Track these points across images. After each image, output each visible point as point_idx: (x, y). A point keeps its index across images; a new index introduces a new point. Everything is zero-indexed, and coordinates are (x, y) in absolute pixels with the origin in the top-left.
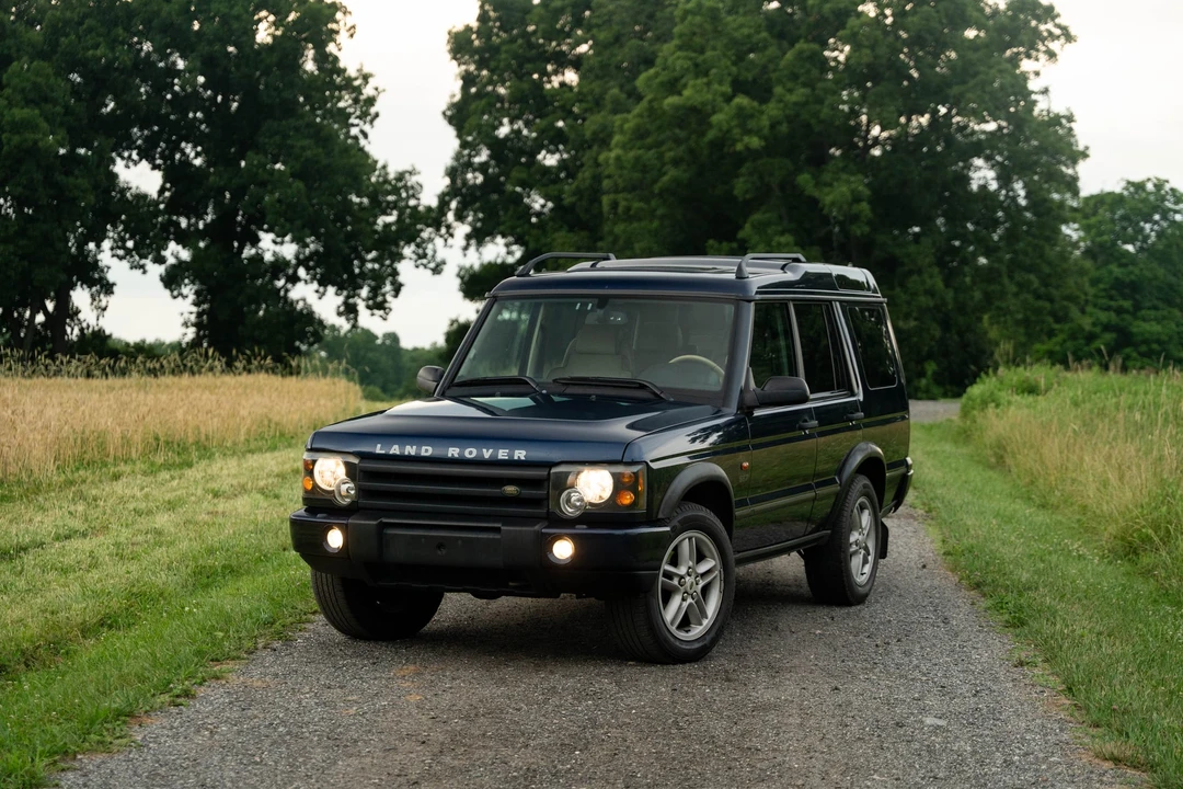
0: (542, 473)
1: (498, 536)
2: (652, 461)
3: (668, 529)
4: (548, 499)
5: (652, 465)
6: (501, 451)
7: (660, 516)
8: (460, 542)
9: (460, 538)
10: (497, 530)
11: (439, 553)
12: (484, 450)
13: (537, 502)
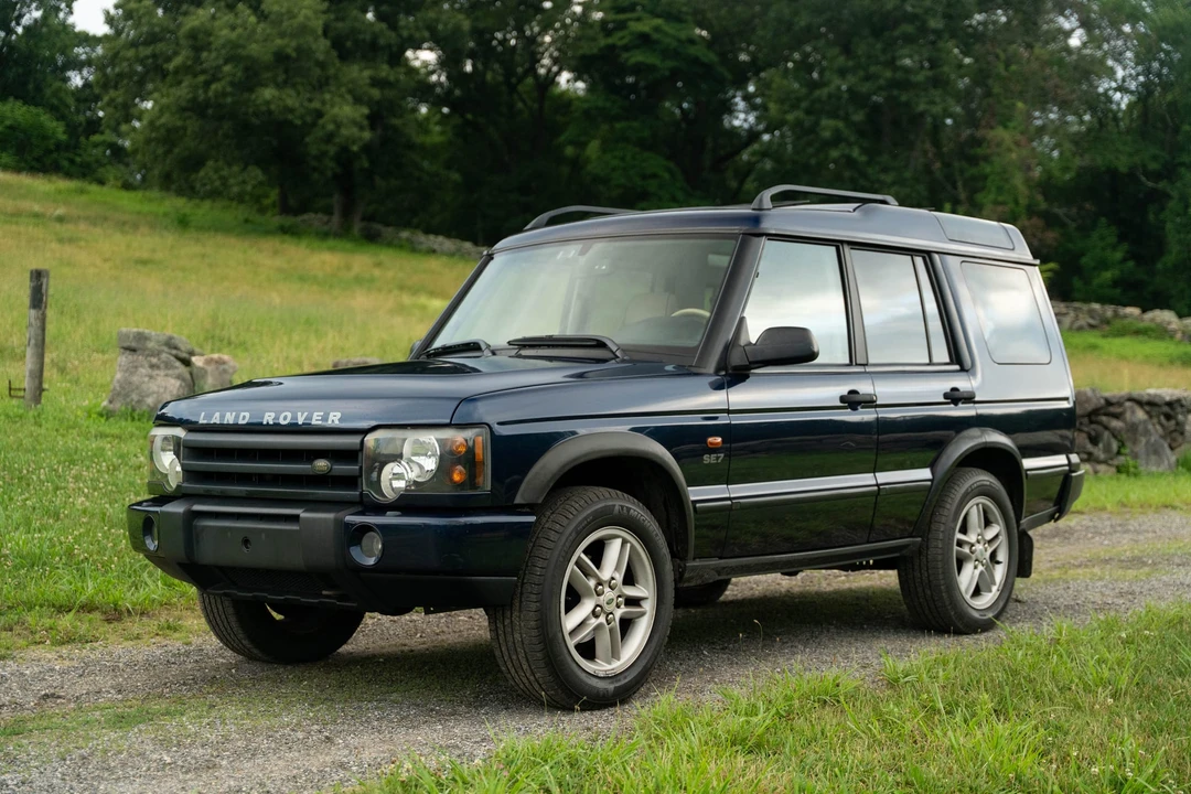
0: (354, 440)
1: (295, 527)
2: (500, 424)
3: (532, 519)
4: (361, 476)
5: (496, 428)
6: (316, 414)
7: (518, 500)
8: (263, 536)
9: (263, 530)
10: (295, 518)
11: (245, 550)
12: (299, 414)
13: (351, 482)
